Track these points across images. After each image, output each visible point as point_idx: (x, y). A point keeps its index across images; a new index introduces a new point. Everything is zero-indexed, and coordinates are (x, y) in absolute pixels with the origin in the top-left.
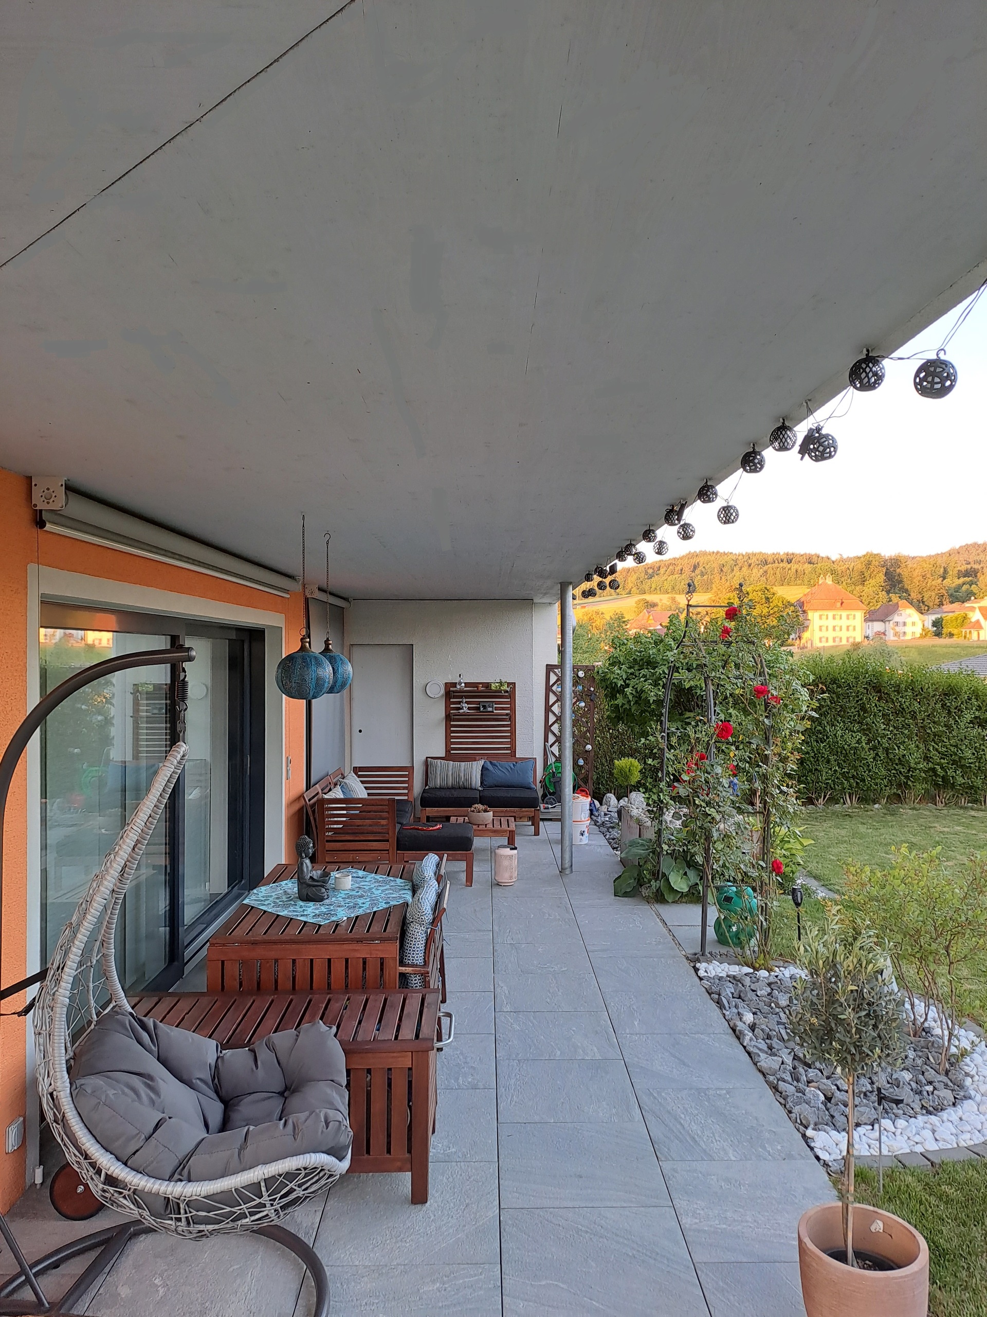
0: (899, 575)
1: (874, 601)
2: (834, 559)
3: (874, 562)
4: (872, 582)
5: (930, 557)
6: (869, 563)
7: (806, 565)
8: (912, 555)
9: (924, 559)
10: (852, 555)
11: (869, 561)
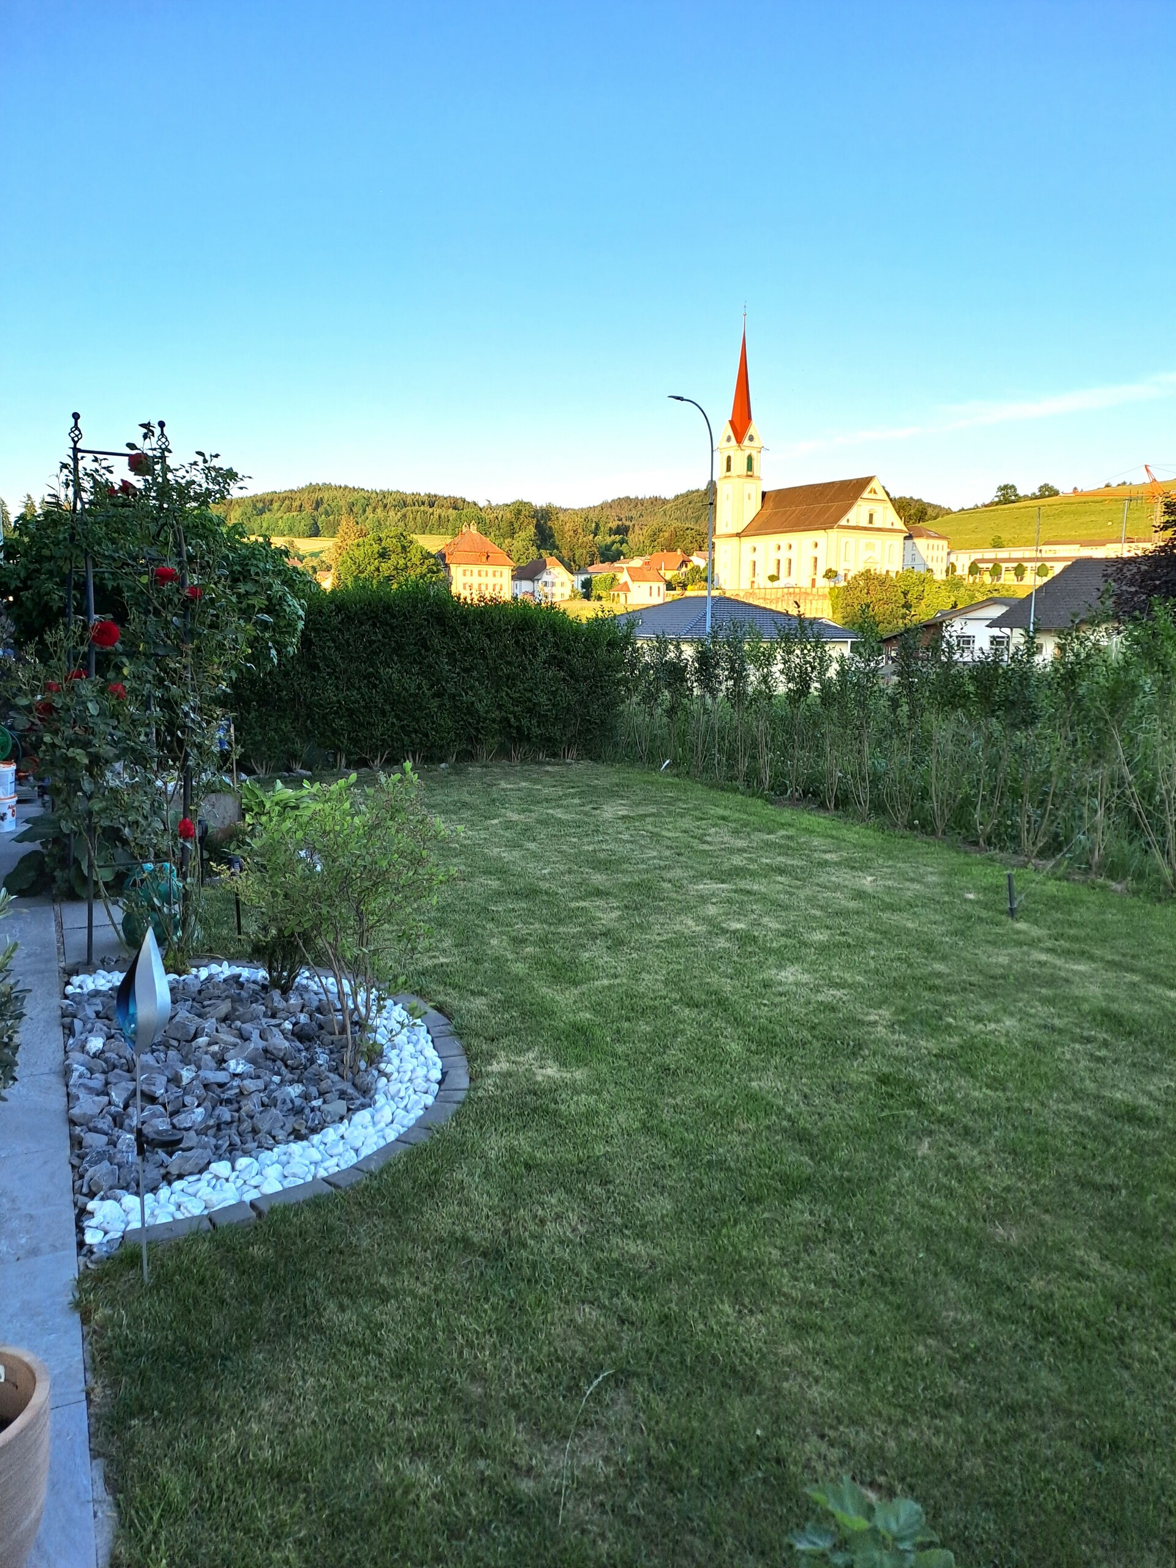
0: (550, 528)
1: (524, 557)
2: (481, 506)
3: (523, 512)
4: (522, 534)
5: (582, 510)
6: (519, 512)
7: (451, 510)
8: (564, 506)
9: (575, 512)
10: (501, 503)
11: (520, 509)
